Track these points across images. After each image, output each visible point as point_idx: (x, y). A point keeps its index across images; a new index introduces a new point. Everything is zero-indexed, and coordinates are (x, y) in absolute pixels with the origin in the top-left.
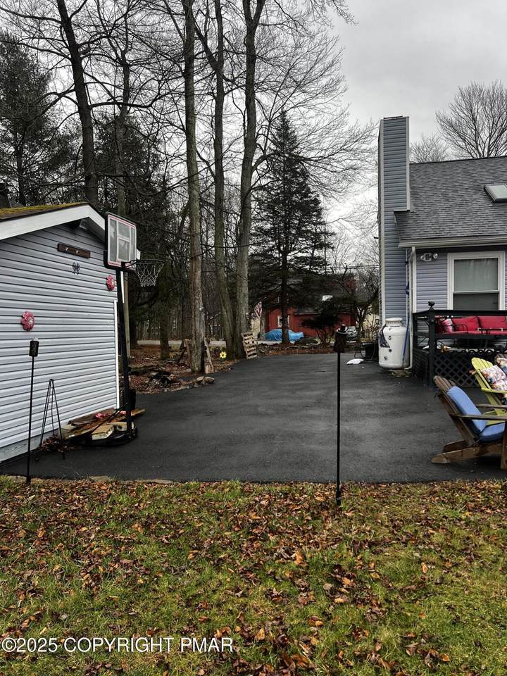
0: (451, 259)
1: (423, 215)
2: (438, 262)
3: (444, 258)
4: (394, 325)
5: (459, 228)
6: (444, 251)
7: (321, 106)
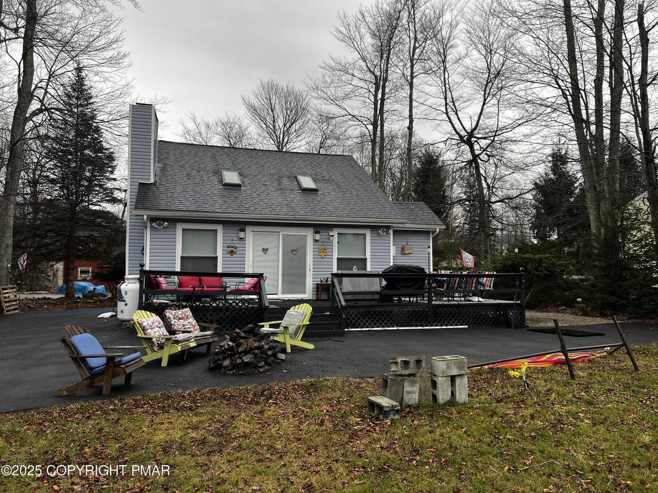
0: (180, 228)
1: (162, 189)
2: (169, 230)
3: (175, 227)
4: (131, 281)
5: (187, 204)
6: (174, 221)
7: (107, 75)
